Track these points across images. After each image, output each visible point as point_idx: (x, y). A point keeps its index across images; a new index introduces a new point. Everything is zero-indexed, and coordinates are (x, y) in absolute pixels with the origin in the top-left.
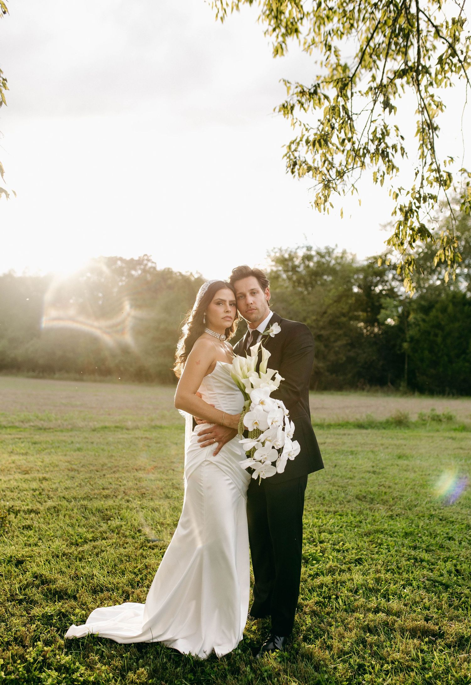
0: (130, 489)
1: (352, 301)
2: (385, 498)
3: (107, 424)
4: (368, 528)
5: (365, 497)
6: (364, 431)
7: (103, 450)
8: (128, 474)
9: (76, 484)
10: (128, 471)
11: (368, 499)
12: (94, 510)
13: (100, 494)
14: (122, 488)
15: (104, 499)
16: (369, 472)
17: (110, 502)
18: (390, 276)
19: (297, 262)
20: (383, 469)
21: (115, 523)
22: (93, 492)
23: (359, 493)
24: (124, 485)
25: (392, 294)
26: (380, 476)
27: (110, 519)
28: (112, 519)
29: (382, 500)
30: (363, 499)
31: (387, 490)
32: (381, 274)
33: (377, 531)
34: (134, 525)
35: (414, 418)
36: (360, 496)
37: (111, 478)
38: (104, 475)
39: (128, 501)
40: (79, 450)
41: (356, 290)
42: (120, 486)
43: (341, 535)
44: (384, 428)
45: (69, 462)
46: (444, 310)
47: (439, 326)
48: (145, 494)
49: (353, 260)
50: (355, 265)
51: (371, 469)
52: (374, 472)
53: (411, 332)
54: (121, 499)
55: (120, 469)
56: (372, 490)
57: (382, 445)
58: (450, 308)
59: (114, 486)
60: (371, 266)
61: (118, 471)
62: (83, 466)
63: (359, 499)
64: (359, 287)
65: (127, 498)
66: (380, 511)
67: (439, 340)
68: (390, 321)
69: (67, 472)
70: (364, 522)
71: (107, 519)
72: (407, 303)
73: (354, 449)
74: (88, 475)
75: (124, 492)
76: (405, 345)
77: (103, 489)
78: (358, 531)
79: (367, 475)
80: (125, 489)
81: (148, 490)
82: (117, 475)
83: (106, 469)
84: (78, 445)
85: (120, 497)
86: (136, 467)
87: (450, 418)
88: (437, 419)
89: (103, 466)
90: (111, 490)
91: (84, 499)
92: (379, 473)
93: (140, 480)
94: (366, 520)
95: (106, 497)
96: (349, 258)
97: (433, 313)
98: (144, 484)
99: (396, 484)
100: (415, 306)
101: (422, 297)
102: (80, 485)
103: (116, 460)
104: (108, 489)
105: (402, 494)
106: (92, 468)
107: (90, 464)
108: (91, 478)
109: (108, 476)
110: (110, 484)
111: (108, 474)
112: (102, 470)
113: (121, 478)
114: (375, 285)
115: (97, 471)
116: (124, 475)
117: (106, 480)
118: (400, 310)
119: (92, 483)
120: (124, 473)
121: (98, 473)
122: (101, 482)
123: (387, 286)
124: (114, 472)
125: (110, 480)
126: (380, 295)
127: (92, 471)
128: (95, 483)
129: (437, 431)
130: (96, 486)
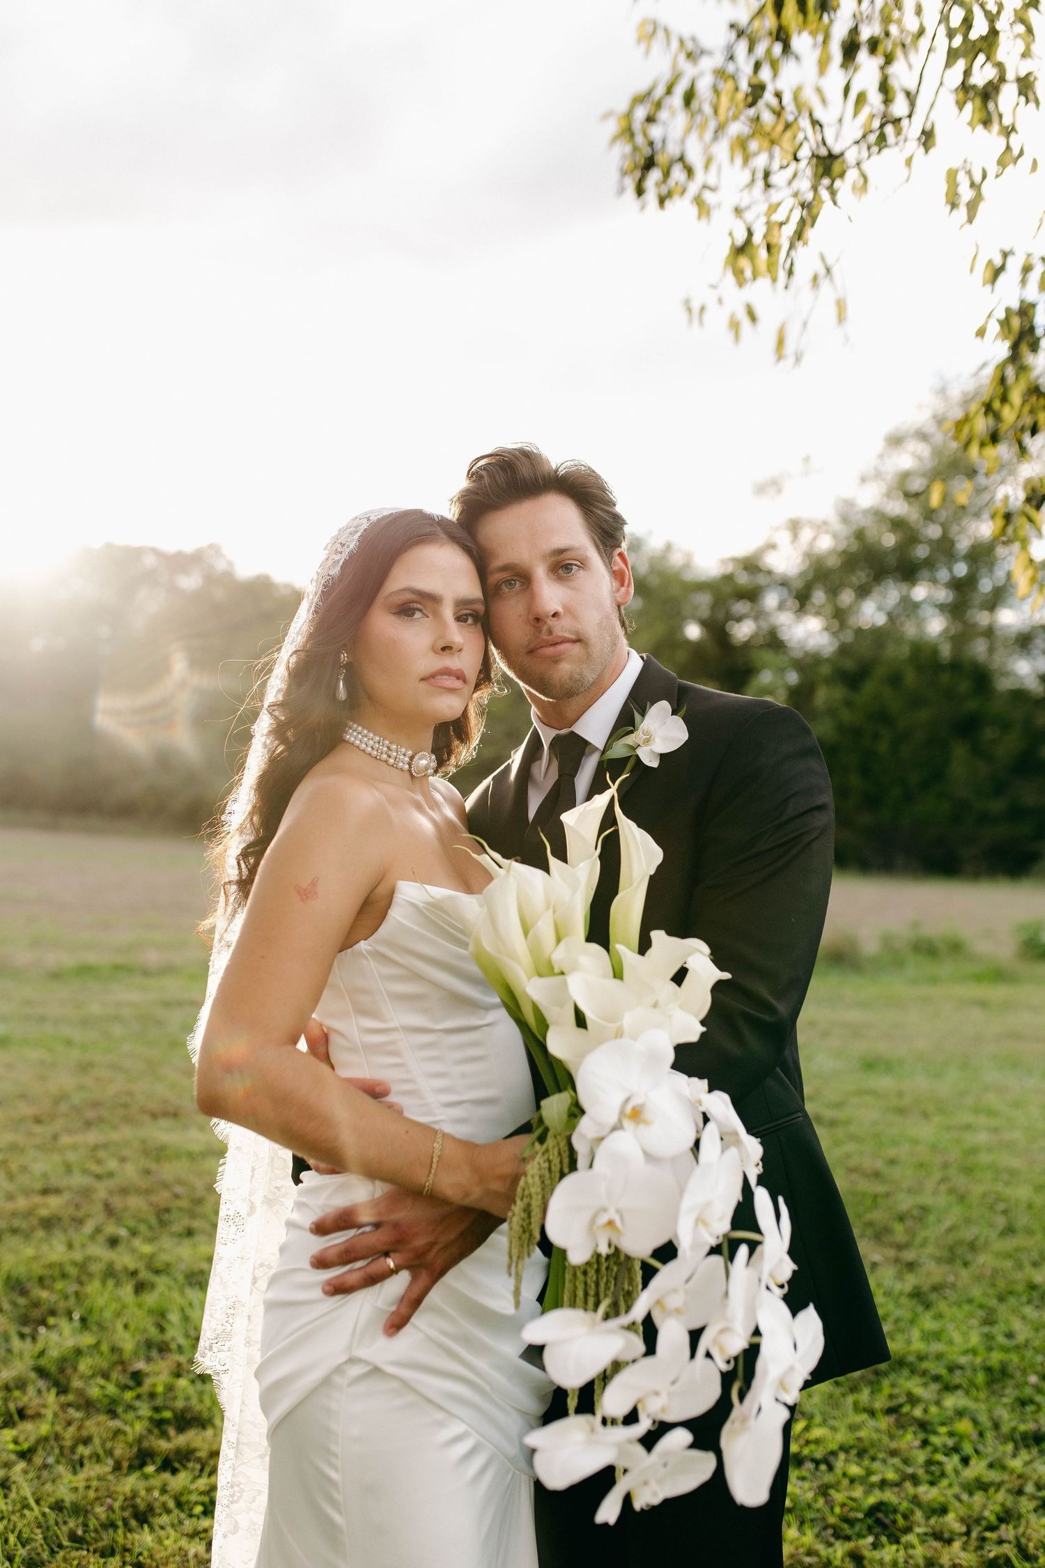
0: (124, 1191)
1: (681, 656)
8: (127, 1132)
10: (128, 1120)
13: (29, 1213)
14: (100, 1188)
15: (40, 1234)
17: (56, 1251)
18: (771, 600)
21: (60, 1338)
22: (10, 1206)
24: (110, 1175)
25: (774, 642)
27: (45, 1323)
32: (752, 595)
37: (74, 1147)
38: (55, 1137)
39: (113, 1242)
41: (693, 632)
42: (98, 1177)
46: (895, 680)
47: (882, 717)
48: (167, 1210)
50: (689, 577)
53: (822, 729)
55: (105, 1114)
58: (910, 678)
59: (78, 1180)
60: (727, 579)
61: (101, 1120)
64: (704, 623)
67: (883, 747)
71: (33, 1321)
72: (808, 664)
74: (8, 1138)
77: (45, 1192)
80: (111, 1192)
81: (177, 1196)
82: (93, 1137)
83: (65, 1116)
85: (89, 1227)
86: (152, 1106)
87: (956, 948)
88: (927, 949)
89: (57, 1101)
90: (66, 1196)
93: (159, 1153)
95: (49, 1224)
96: (676, 559)
97: (869, 687)
98: (169, 1171)
100: (825, 670)
101: (843, 650)
104: (57, 1191)
106: (25, 1110)
107: (23, 1096)
108: (14, 1148)
109: (65, 1140)
110: (68, 1169)
111: (70, 1132)
112: (53, 1117)
113: (105, 1146)
114: (739, 619)
115: (38, 1120)
116: (115, 1136)
117: (57, 1158)
118: (793, 678)
119: (14, 1167)
120: (115, 1128)
121: (38, 1129)
122: (42, 1166)
123: (764, 625)
124: (88, 1124)
125: (72, 1157)
126: (747, 645)
127: (22, 1120)
128: (24, 1169)
129: (934, 980)
130: (23, 1180)
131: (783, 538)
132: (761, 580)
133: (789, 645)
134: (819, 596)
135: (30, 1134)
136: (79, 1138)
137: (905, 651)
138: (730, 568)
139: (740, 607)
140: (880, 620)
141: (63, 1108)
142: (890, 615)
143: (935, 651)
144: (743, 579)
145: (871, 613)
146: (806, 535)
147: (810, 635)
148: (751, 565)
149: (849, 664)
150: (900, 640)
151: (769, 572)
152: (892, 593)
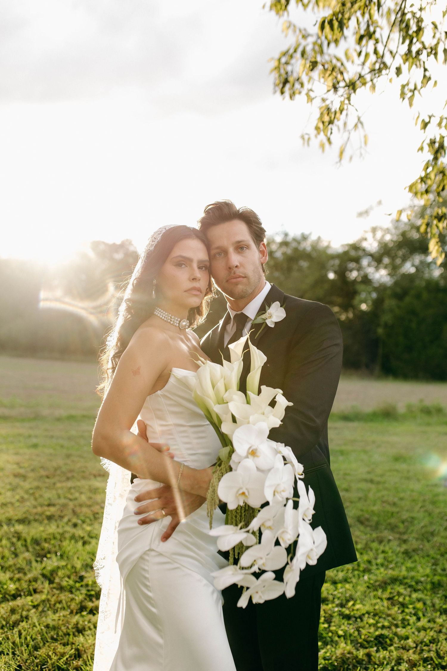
0: (81, 506)
1: (326, 286)
2: (393, 521)
3: (73, 412)
4: (382, 574)
5: (368, 520)
6: (351, 424)
7: (62, 446)
8: (83, 483)
9: (17, 497)
10: (84, 478)
11: (373, 523)
12: (29, 541)
13: (41, 514)
14: (71, 504)
15: (46, 521)
16: (366, 480)
17: (52, 528)
18: (365, 262)
19: (274, 247)
20: (382, 476)
21: (52, 563)
22: (35, 511)
23: (360, 513)
24: (76, 499)
25: (366, 280)
26: (380, 487)
27: (45, 556)
28: (48, 556)
29: (390, 524)
30: (367, 523)
31: (395, 509)
32: (357, 260)
33: (394, 580)
34: (75, 568)
35: (401, 409)
36: (362, 519)
37: (62, 488)
38: (54, 484)
39: (75, 525)
40: (35, 446)
41: (331, 276)
42: (71, 500)
43: (348, 586)
44: (372, 420)
45: (18, 464)
46: (418, 296)
47: (413, 312)
49: (328, 247)
50: (330, 252)
51: (369, 477)
52: (372, 481)
53: (386, 318)
54: (67, 524)
55: (75, 475)
56: (375, 508)
57: (374, 442)
58: (425, 295)
59: (62, 501)
60: (346, 253)
61: (73, 477)
62: (33, 470)
63: (361, 523)
64: (335, 272)
65: (74, 520)
66: (391, 544)
67: (414, 325)
68: (364, 307)
69: (11, 479)
70: (374, 562)
71: (42, 556)
72: (382, 289)
73: (344, 448)
74: (36, 484)
75: (74, 512)
76: (380, 331)
77: (49, 505)
78: (369, 579)
79: (363, 485)
80: (75, 506)
82: (70, 484)
83: (59, 475)
84: (34, 441)
85: (66, 519)
86: (94, 472)
87: (439, 411)
88: (427, 411)
89: (56, 469)
90: (58, 507)
91: (21, 521)
92: (378, 483)
94: (376, 559)
95: (50, 518)
96: (324, 244)
97: (408, 299)
99: (402, 499)
100: (389, 292)
101: (396, 283)
102: (22, 500)
103: (73, 461)
104: (54, 505)
105: (412, 515)
106: (43, 473)
107: (42, 467)
108: (38, 488)
109: (59, 485)
110: (59, 497)
111: (60, 481)
112: (54, 476)
113: (74, 488)
114: (351, 271)
115: (48, 477)
116: (78, 484)
117: (54, 492)
118: (374, 295)
119: (37, 495)
120: (79, 480)
121: (47, 480)
122: (48, 495)
123: (362, 273)
124: (68, 479)
125: (60, 492)
126: (355, 281)
127: (41, 477)
128: (41, 496)
129: (429, 424)
130: (40, 500)
131: (369, 236)
132: (360, 253)
133: (373, 281)
134: (386, 260)
135: (45, 482)
136: (64, 484)
137: (423, 284)
138: (346, 249)
139: (352, 265)
140: (413, 270)
141: (58, 472)
142: (417, 268)
143: (437, 283)
144: (353, 253)
145: (409, 268)
146: (379, 234)
147: (381, 276)
148: (355, 247)
149: (398, 290)
150: (422, 278)
151: (364, 250)
152: (417, 259)
